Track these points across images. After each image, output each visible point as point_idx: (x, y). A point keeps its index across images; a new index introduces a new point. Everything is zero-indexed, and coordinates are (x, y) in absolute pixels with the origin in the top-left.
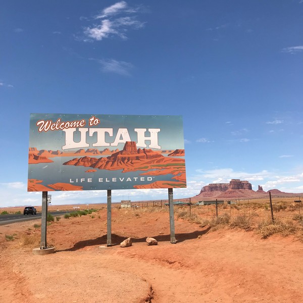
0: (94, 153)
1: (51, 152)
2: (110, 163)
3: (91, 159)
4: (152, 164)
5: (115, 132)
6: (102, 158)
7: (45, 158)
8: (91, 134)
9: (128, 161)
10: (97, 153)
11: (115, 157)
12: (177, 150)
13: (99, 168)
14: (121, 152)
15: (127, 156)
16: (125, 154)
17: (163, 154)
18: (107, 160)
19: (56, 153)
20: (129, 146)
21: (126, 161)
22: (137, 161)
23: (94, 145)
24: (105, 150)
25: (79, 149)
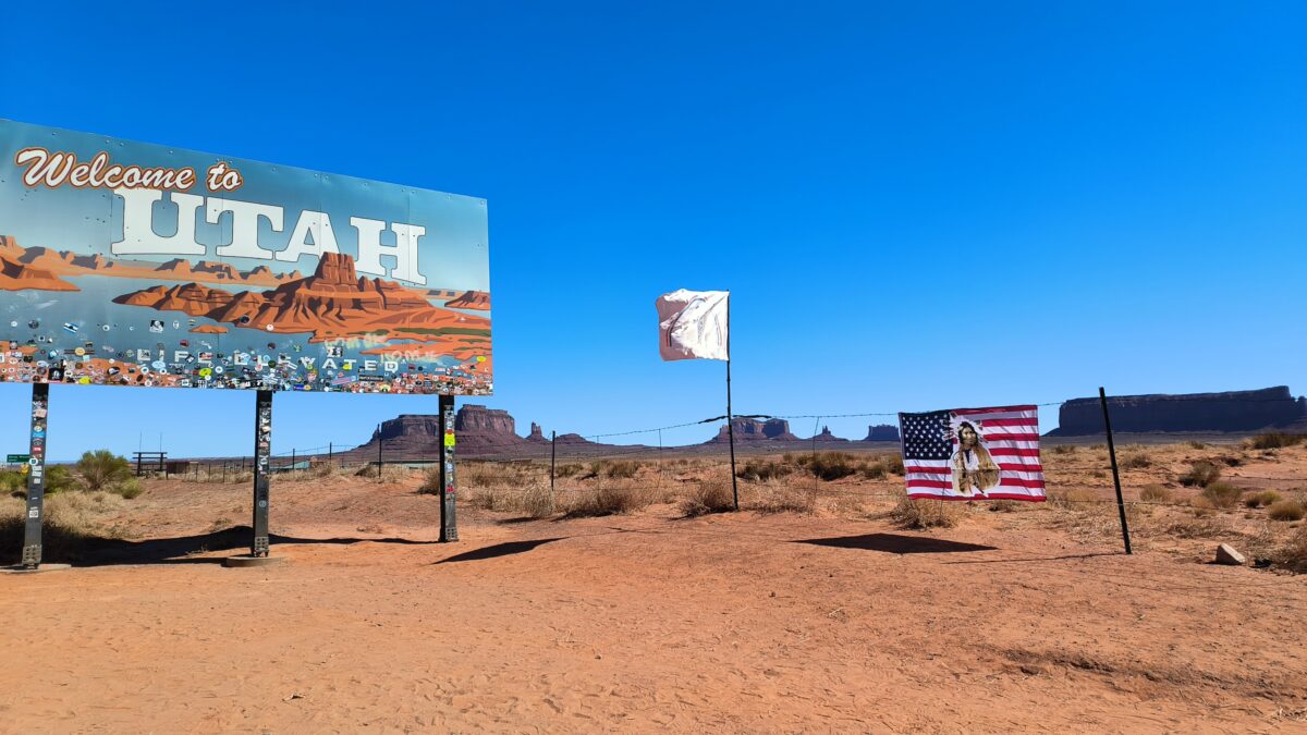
0: (220, 277)
1: (70, 258)
2: (273, 311)
3: (211, 292)
4: (399, 325)
5: (291, 221)
6: (246, 292)
7: (46, 275)
8: (212, 217)
9: (330, 306)
10: (231, 277)
11: (286, 295)
12: (470, 294)
13: (236, 322)
14: (309, 281)
15: (326, 295)
16: (318, 289)
17: (432, 301)
18: (263, 300)
19: (88, 262)
20: (334, 267)
21: (323, 308)
22: (356, 312)
23: (222, 251)
24: (256, 271)
25: (171, 259)
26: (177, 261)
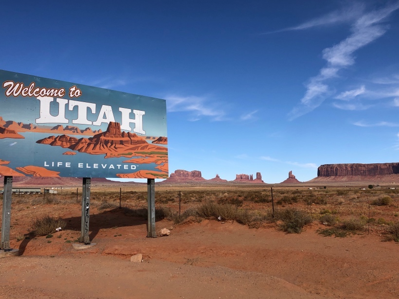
0: (74, 132)
1: (21, 125)
2: (92, 146)
3: (70, 138)
4: (136, 151)
5: (98, 109)
6: (83, 138)
7: (13, 132)
8: (71, 108)
9: (112, 144)
10: (77, 132)
11: (97, 139)
12: (161, 137)
13: (79, 150)
14: (104, 134)
15: (110, 139)
16: (108, 137)
17: (148, 141)
18: (88, 141)
19: (27, 127)
20: (114, 127)
21: (109, 144)
22: (121, 146)
23: (74, 122)
24: (86, 129)
25: (56, 125)
26: (59, 126)
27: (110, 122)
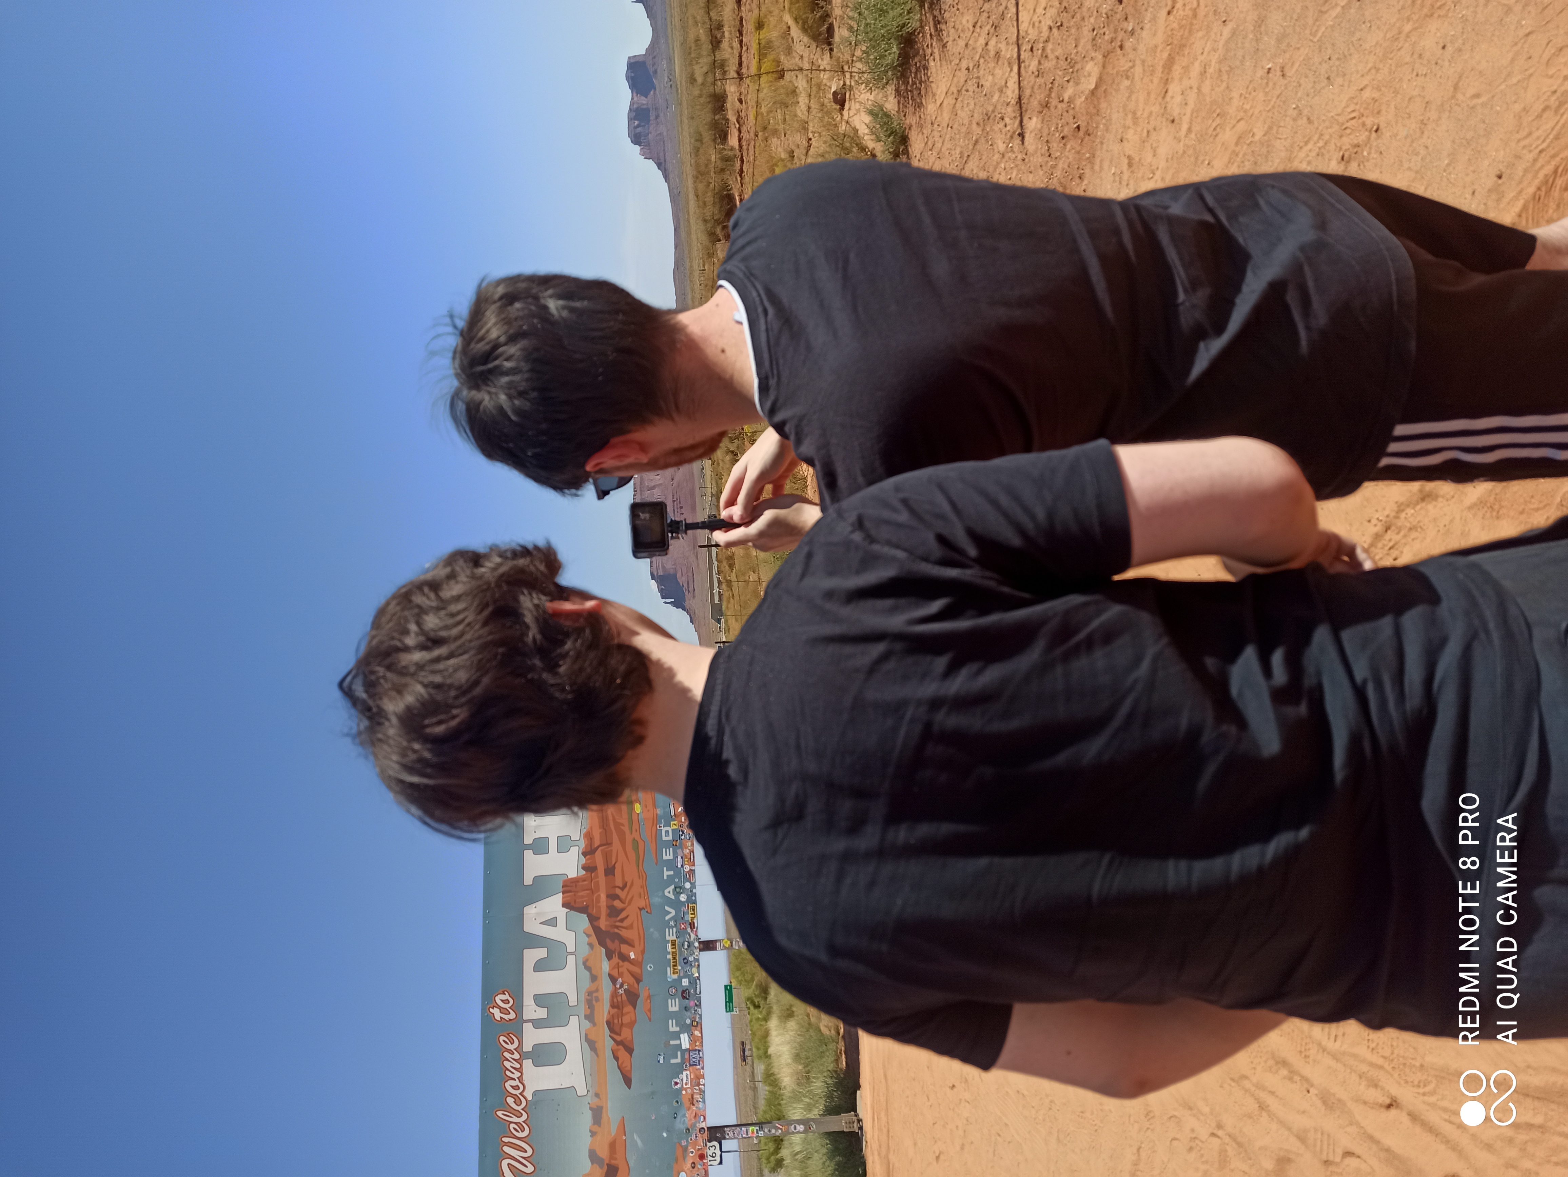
2: (624, 948)
3: (613, 1006)
4: (626, 829)
6: (610, 975)
9: (616, 897)
11: (608, 939)
13: (638, 980)
14: (593, 919)
15: (603, 903)
16: (599, 910)
18: (616, 959)
20: (574, 897)
24: (588, 968)
25: (586, 1045)
26: (587, 1040)
27: (564, 905)
